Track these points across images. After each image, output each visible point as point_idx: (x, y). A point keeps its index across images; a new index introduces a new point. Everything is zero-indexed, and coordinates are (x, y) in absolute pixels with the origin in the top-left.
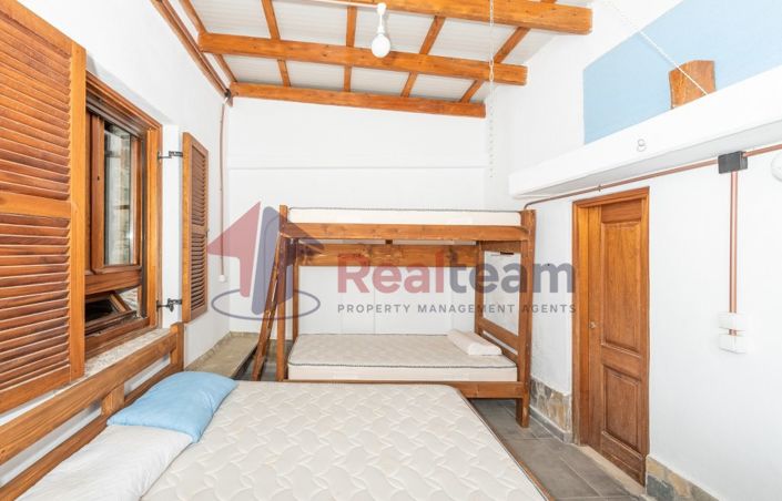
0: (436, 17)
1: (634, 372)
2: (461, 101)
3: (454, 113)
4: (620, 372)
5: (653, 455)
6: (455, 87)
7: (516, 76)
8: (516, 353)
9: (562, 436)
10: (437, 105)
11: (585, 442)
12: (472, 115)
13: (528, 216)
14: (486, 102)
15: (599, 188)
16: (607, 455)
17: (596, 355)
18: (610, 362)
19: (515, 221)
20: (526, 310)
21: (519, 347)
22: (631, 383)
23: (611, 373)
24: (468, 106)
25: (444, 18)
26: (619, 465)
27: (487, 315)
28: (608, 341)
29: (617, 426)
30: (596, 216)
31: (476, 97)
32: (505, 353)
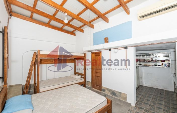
0: (73, 18)
1: (99, 76)
2: (72, 32)
3: (70, 34)
4: (97, 76)
5: (103, 86)
6: (71, 29)
7: (82, 31)
8: (83, 77)
9: (90, 88)
10: (67, 32)
11: (93, 88)
12: (73, 35)
13: (85, 54)
14: (76, 33)
15: (95, 51)
16: (96, 89)
17: (94, 75)
18: (96, 75)
19: (83, 55)
20: (85, 69)
21: (84, 76)
22: (99, 77)
23: (96, 77)
24: (73, 33)
25: (74, 19)
26: (97, 89)
27: (77, 71)
28: (96, 72)
29: (97, 84)
30: (94, 55)
31: (74, 32)
32: (81, 77)
